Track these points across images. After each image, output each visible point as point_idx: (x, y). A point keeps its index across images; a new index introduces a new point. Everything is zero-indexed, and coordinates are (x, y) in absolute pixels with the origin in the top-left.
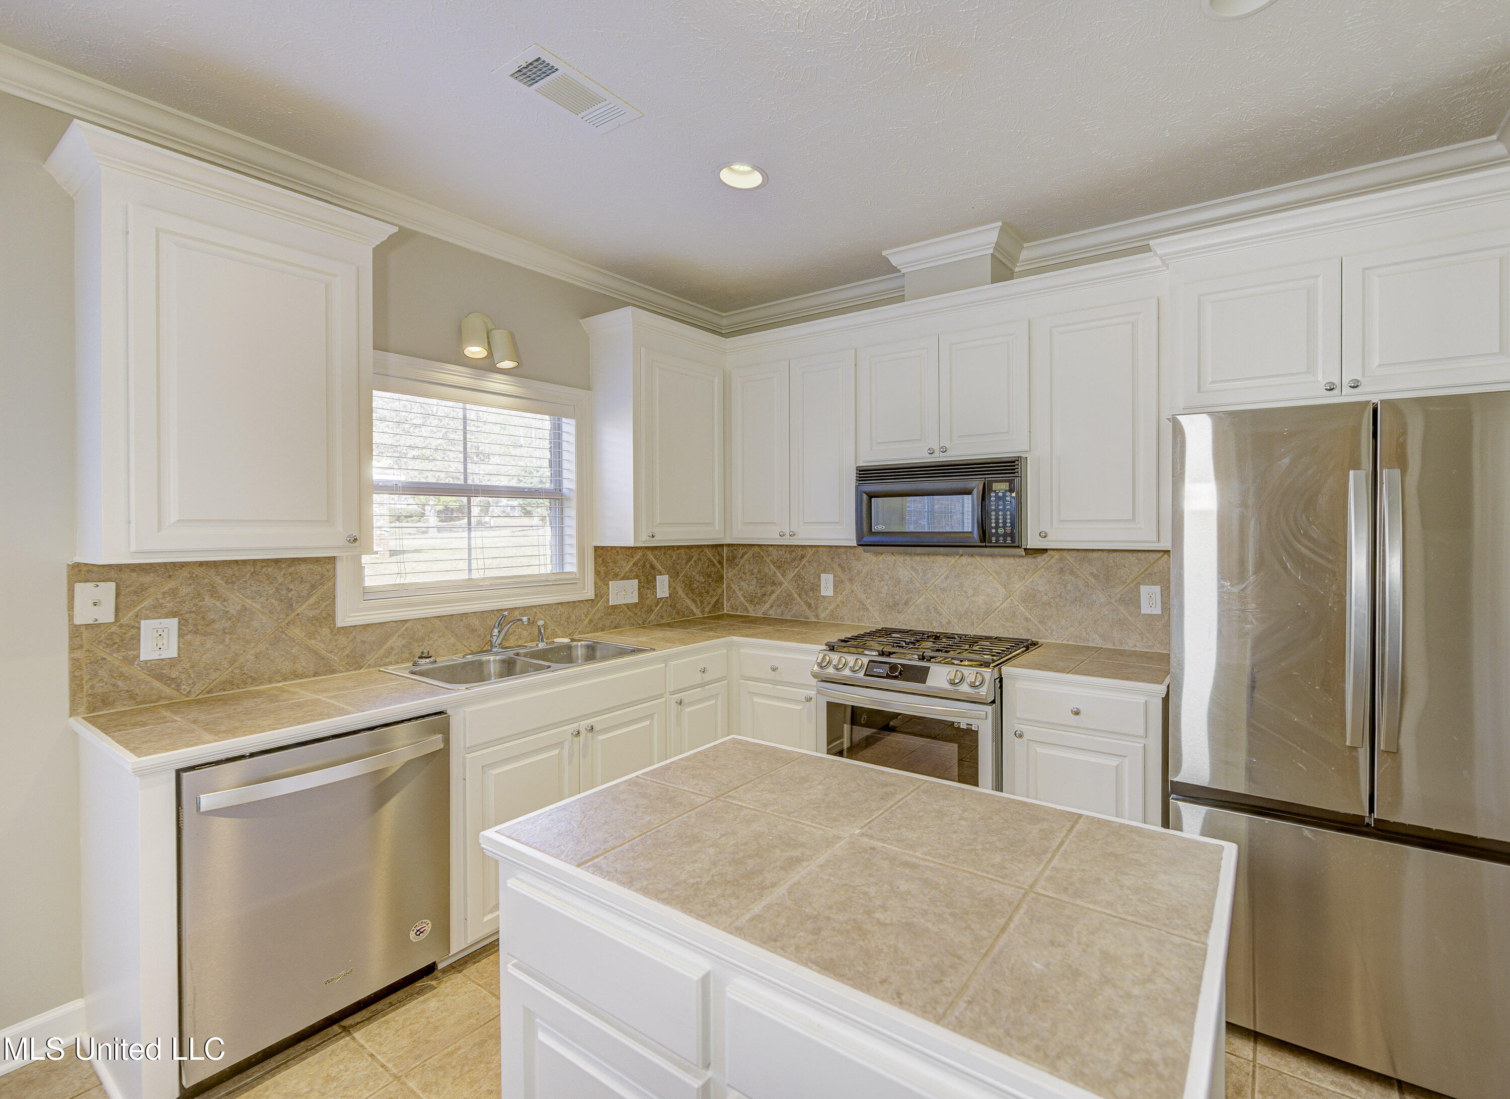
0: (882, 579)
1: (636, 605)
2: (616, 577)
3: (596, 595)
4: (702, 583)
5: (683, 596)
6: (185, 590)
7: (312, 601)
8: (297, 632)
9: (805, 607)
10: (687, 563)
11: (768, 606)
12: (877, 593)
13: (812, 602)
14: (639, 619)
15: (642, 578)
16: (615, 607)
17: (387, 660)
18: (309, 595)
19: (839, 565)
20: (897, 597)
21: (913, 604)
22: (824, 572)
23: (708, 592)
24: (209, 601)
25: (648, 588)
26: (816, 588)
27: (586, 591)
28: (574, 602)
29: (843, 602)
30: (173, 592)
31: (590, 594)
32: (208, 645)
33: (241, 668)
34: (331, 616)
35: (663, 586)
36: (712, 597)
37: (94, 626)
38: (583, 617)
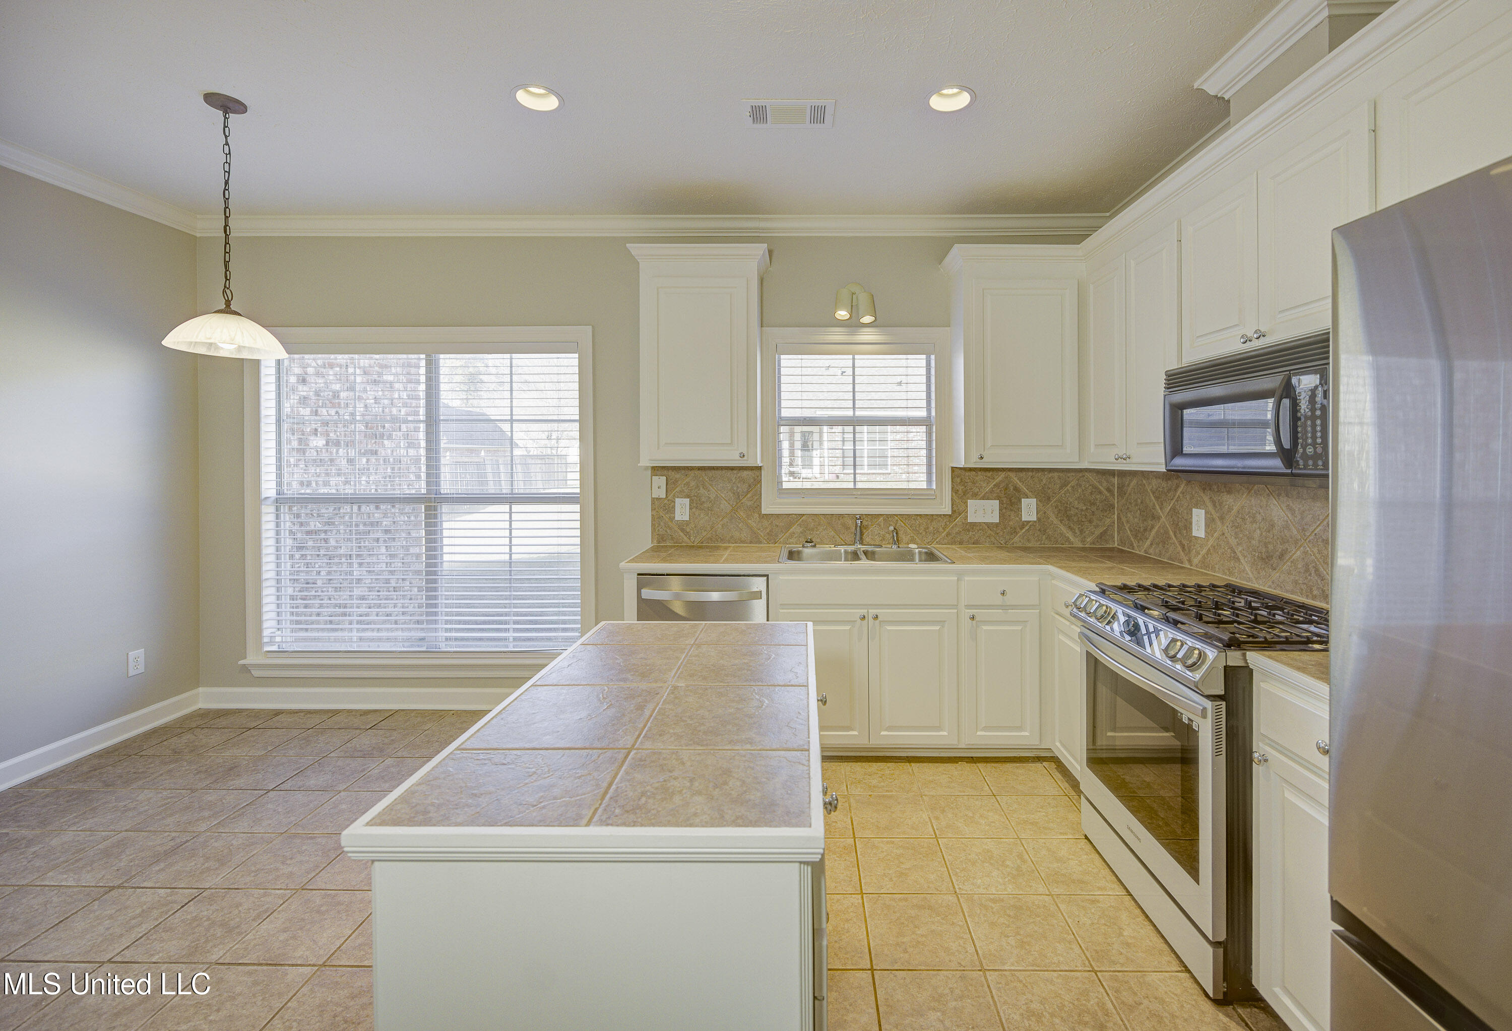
0: (1254, 521)
1: (997, 525)
2: (975, 496)
3: (953, 511)
4: (1082, 510)
5: (1056, 521)
6: (693, 484)
7: (749, 495)
8: (742, 514)
9: (1179, 548)
10: (1061, 488)
11: (1149, 543)
12: (1248, 538)
13: (1185, 542)
14: (1001, 539)
15: (1005, 500)
16: (974, 525)
17: (791, 540)
18: (748, 492)
19: (1211, 498)
20: (1271, 547)
21: (1289, 559)
22: (1197, 506)
23: (1090, 521)
24: (702, 491)
25: (1011, 510)
26: (1188, 526)
27: (944, 507)
28: (932, 515)
29: (1214, 547)
30: (688, 484)
31: (946, 508)
32: (702, 516)
33: (716, 532)
34: (759, 506)
35: (1029, 509)
36: (1097, 526)
37: (658, 499)
38: (941, 529)
